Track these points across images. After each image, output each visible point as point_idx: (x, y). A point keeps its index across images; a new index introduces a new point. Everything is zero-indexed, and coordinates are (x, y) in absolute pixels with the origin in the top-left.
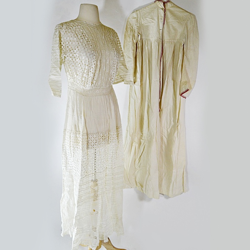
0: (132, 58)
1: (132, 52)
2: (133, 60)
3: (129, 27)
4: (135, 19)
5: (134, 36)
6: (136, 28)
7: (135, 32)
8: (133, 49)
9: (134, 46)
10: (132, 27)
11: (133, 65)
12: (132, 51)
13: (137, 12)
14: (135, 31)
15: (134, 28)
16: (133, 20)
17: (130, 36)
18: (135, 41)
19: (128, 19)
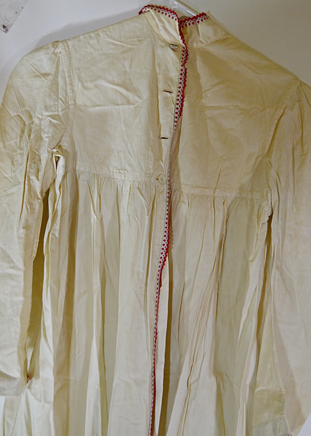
0: (20, 264)
1: (23, 236)
2: (21, 274)
3: (13, 114)
4: (46, 82)
5: (33, 157)
6: (45, 124)
7: (39, 139)
8: (27, 221)
9: (31, 204)
10: (31, 117)
11: (21, 298)
12: (22, 231)
13: (58, 50)
14: (44, 136)
15: (36, 121)
16: (37, 82)
17: (18, 158)
18: (37, 186)
19: (11, 78)
